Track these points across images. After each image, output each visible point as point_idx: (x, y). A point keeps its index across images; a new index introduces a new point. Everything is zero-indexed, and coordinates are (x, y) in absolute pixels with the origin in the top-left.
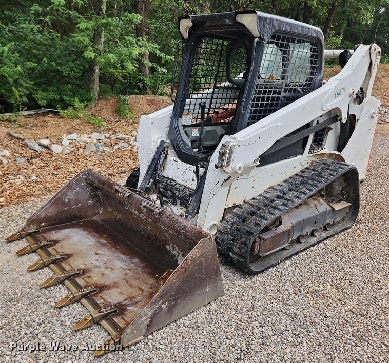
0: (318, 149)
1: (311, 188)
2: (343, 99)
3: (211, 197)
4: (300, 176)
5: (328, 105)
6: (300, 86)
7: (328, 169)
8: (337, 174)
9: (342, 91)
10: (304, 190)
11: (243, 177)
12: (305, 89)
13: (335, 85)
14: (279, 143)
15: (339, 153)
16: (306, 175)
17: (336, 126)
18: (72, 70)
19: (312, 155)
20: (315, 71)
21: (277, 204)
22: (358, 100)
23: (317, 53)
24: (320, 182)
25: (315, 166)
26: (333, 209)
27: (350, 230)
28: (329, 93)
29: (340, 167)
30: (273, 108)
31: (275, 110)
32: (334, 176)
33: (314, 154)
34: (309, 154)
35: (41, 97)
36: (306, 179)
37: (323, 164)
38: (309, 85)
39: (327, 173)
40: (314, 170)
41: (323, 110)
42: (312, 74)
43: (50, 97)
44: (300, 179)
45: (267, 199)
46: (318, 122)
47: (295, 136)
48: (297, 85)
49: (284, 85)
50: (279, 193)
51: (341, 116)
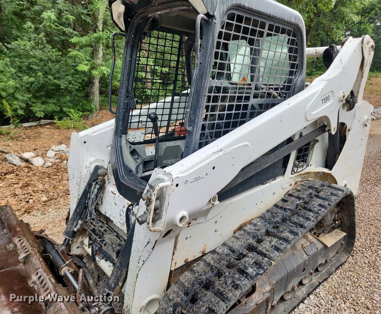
0: (303, 166)
1: (296, 230)
2: (331, 104)
3: (141, 265)
4: (281, 208)
5: (313, 113)
6: (276, 89)
7: (317, 196)
8: (329, 205)
9: (330, 94)
10: (286, 234)
11: (198, 221)
12: (283, 93)
13: (321, 87)
14: (248, 169)
15: (329, 172)
16: (288, 206)
17: (323, 138)
18: (70, 83)
19: (296, 174)
20: (295, 70)
21: (247, 265)
22: (348, 105)
23: (297, 45)
24: (308, 219)
25: (299, 191)
26: (326, 247)
27: (346, 266)
28: (315, 98)
29: (332, 194)
30: (239, 120)
31: (242, 123)
32: (326, 208)
33: (298, 174)
34: (292, 174)
35: (39, 109)
36: (289, 213)
37: (310, 187)
38: (288, 88)
39: (316, 202)
40: (299, 198)
41: (307, 121)
42: (291, 73)
43: (49, 109)
44: (281, 214)
45: (233, 251)
46: (301, 135)
47: (272, 156)
48: (272, 89)
49: (253, 88)
50: (251, 239)
51: (330, 127)
